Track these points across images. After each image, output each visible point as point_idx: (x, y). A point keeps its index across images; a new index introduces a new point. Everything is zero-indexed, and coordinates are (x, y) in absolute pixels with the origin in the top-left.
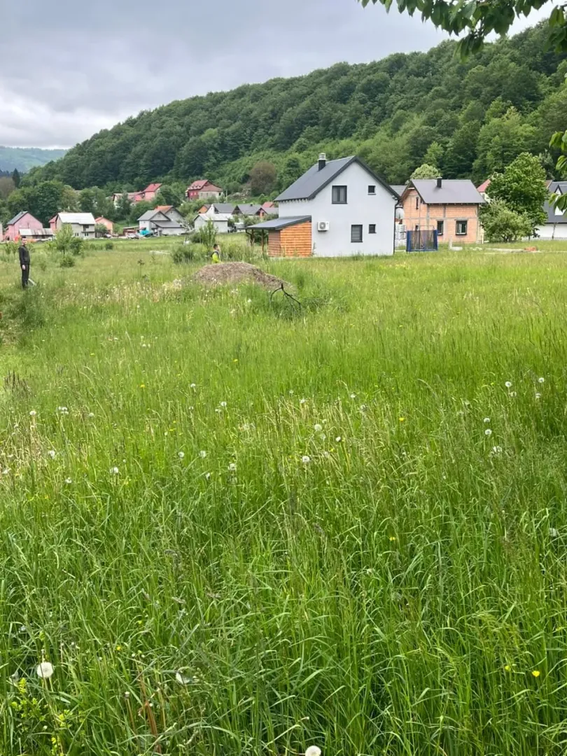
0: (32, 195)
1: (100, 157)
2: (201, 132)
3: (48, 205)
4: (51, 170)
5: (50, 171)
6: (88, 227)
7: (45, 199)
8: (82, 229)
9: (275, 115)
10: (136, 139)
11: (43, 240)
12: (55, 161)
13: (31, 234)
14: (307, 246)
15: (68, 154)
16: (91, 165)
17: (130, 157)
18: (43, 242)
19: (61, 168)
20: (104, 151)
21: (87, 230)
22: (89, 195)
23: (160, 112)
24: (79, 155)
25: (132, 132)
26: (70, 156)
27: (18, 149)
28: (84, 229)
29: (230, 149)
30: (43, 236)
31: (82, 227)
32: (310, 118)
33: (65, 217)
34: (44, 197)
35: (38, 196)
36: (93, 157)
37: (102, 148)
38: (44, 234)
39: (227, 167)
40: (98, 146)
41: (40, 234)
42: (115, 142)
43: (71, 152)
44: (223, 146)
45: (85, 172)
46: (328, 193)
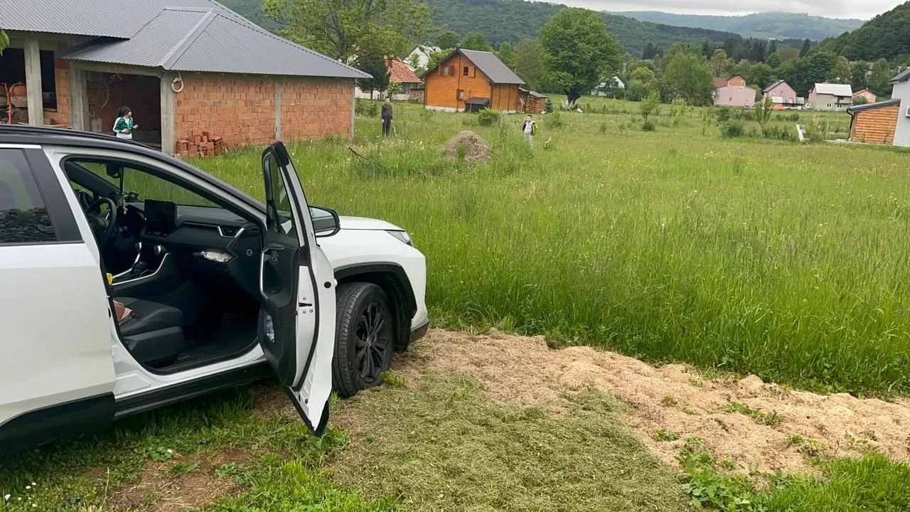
0: (803, 65)
1: (896, 29)
3: (817, 75)
5: (842, 41)
6: (843, 99)
7: (816, 70)
8: (836, 100)
11: (792, 108)
12: (850, 32)
13: (781, 102)
14: (889, 133)
15: (864, 26)
16: (885, 36)
18: (792, 110)
19: (853, 39)
20: (903, 23)
21: (841, 101)
22: (863, 67)
24: (876, 26)
26: (865, 27)
27: (836, 19)
28: (838, 101)
30: (793, 105)
31: (837, 98)
33: (821, 88)
34: (815, 68)
35: (810, 66)
36: (888, 29)
37: (901, 19)
38: (795, 102)
40: (898, 17)
41: (791, 102)
45: (877, 44)
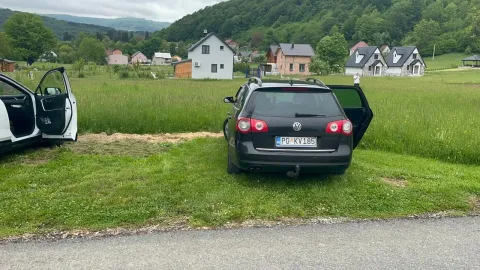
0: (147, 44)
1: (185, 27)
2: (232, 17)
3: (155, 49)
4: (163, 32)
6: (167, 60)
9: (266, 10)
10: (202, 19)
13: (141, 62)
14: (190, 73)
17: (199, 28)
18: (146, 65)
20: (187, 25)
22: (174, 45)
23: (215, 7)
25: (201, 16)
29: (245, 25)
31: (165, 59)
32: (282, 12)
33: (157, 55)
34: (153, 45)
35: (150, 45)
36: (182, 27)
37: (187, 23)
38: (147, 62)
39: (243, 33)
40: (185, 22)
41: (145, 61)
42: (192, 21)
43: (173, 24)
44: (241, 23)
45: (178, 34)
46: (200, 49)
